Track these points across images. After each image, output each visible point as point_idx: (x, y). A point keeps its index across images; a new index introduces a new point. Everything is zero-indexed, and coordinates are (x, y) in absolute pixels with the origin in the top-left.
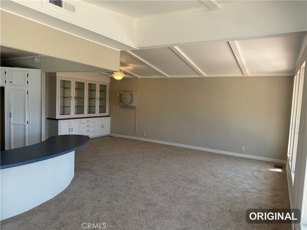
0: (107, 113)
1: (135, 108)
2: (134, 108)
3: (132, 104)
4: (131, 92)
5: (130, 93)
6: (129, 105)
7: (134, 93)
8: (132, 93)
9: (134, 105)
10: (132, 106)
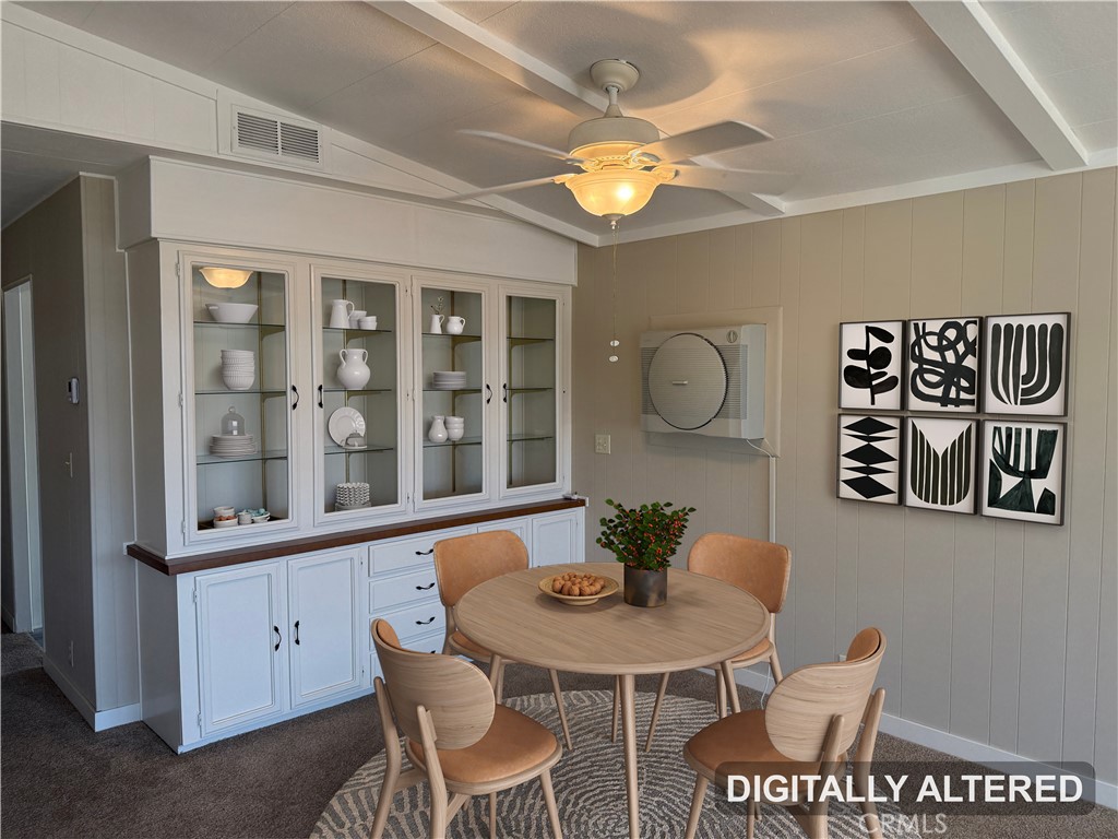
0: (562, 486)
1: (757, 455)
2: (747, 450)
3: (731, 421)
4: (725, 332)
5: (719, 337)
6: (708, 431)
7: (745, 336)
8: (732, 336)
9: (746, 429)
10: (732, 434)
